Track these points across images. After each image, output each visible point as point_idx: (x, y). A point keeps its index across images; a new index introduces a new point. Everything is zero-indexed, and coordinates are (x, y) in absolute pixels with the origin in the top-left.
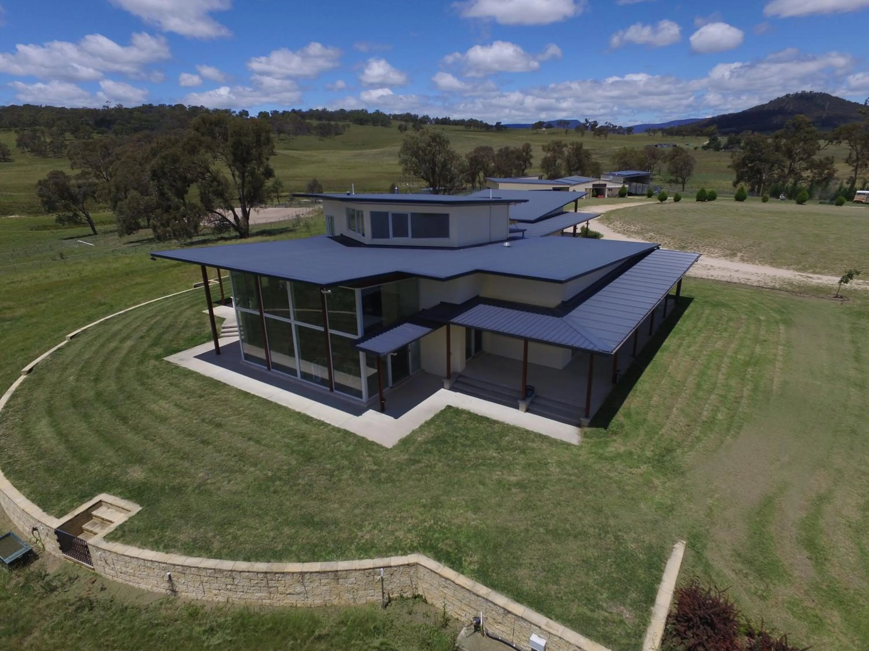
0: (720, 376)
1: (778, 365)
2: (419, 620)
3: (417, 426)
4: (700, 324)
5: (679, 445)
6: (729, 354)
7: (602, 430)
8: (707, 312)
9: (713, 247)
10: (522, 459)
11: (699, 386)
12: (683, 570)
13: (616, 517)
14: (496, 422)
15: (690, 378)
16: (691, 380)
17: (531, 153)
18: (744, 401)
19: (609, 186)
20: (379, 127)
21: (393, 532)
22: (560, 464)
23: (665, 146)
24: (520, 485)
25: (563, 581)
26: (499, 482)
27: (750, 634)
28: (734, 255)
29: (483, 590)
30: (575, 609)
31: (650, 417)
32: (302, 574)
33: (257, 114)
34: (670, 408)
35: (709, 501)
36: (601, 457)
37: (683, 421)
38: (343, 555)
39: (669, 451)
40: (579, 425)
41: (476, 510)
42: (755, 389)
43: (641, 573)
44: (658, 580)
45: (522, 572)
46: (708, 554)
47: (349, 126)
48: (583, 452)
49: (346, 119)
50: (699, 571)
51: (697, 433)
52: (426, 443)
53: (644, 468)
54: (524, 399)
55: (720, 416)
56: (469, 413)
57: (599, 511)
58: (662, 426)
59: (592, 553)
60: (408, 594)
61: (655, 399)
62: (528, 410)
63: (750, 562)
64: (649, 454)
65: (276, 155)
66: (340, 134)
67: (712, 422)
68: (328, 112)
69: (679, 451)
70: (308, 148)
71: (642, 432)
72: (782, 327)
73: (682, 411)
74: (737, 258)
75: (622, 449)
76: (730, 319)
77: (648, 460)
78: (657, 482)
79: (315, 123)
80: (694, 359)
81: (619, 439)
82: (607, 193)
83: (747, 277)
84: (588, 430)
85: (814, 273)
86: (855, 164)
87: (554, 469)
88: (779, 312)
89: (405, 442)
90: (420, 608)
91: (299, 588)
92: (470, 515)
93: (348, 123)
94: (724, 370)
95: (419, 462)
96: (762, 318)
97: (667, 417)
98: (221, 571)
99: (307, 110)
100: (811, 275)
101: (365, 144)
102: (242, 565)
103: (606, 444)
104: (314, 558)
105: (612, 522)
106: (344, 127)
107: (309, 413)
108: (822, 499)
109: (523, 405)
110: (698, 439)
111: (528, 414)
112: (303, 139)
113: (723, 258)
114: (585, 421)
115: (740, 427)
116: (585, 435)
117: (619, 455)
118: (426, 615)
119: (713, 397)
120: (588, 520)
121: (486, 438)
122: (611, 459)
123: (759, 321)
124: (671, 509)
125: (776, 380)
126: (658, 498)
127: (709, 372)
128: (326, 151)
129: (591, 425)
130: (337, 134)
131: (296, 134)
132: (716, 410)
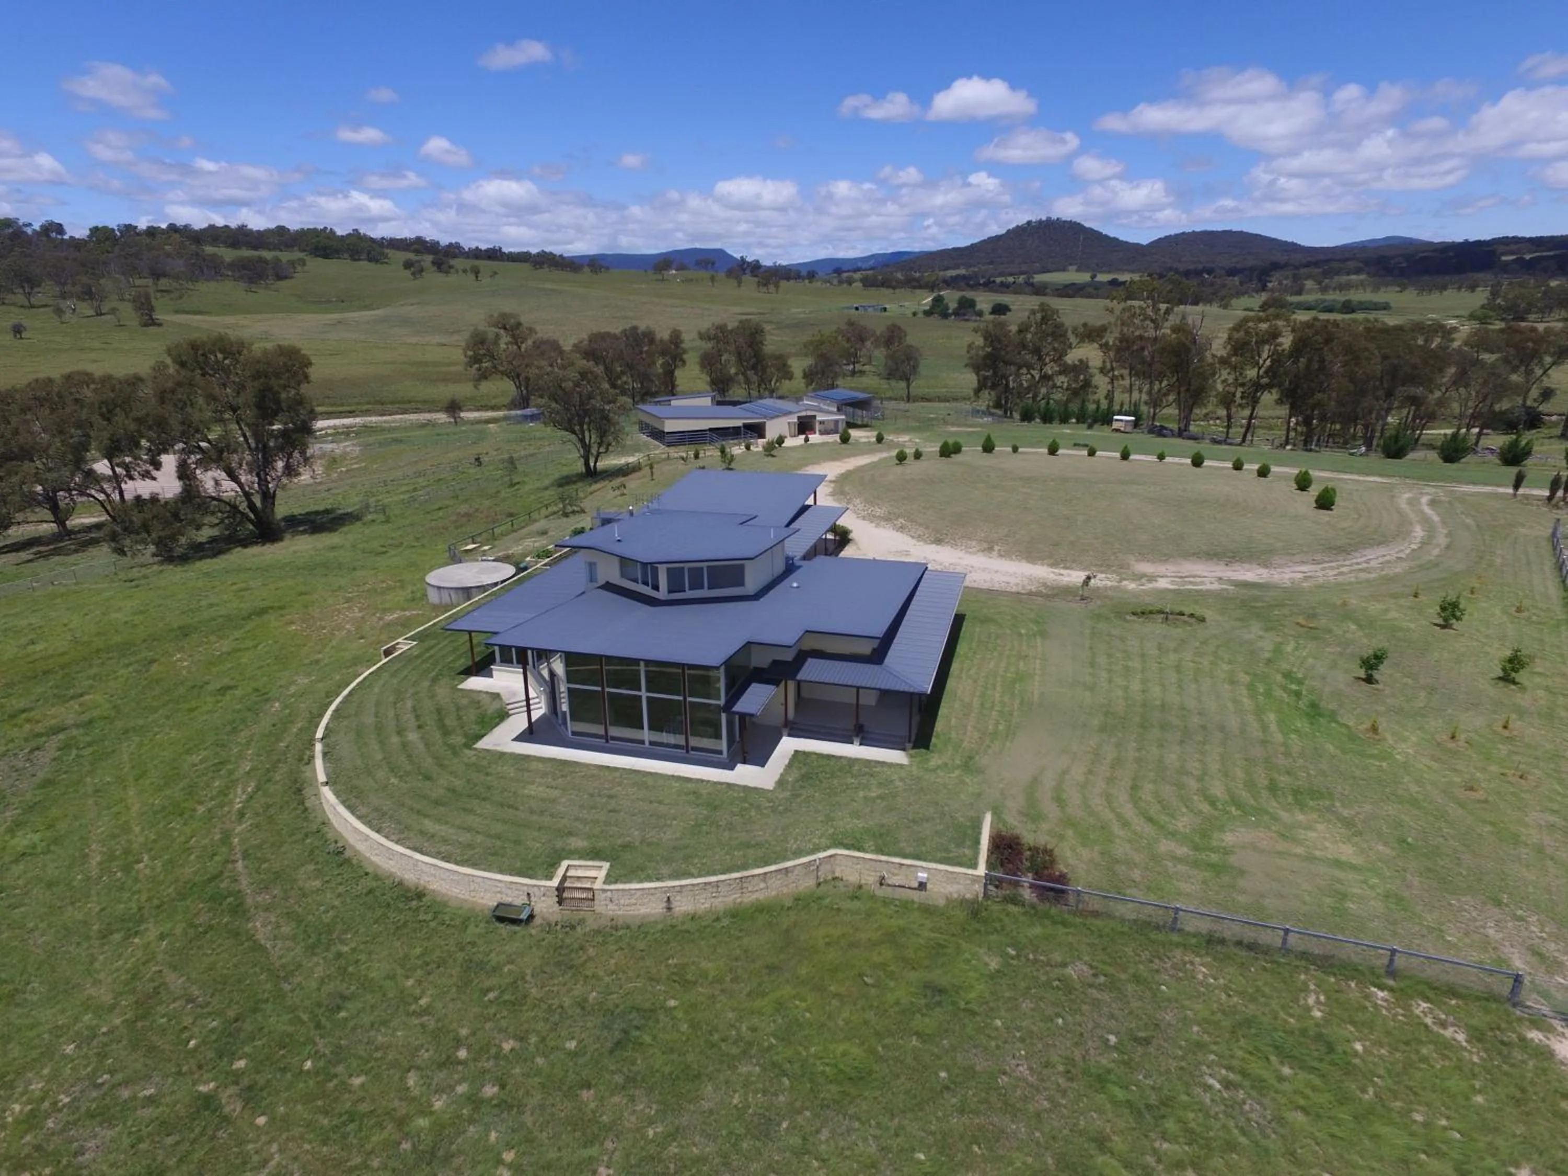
0: (997, 695)
1: (1037, 678)
2: (843, 889)
3: (781, 771)
4: (974, 645)
5: (977, 753)
6: (1001, 672)
7: (923, 750)
8: (977, 630)
9: (970, 539)
10: (873, 781)
11: (982, 705)
12: (992, 827)
13: (947, 805)
14: (841, 757)
15: (975, 700)
16: (976, 703)
17: (683, 345)
18: (1015, 713)
19: (820, 417)
20: (364, 264)
21: (810, 841)
22: (901, 779)
23: (870, 310)
24: (879, 797)
25: (928, 844)
26: (865, 797)
27: (1030, 849)
28: (991, 549)
29: (883, 858)
30: (939, 855)
31: (953, 735)
32: (765, 874)
33: (88, 232)
34: (965, 726)
35: (1001, 786)
36: (927, 770)
37: (976, 735)
38: (785, 859)
39: (971, 758)
40: (904, 750)
41: (858, 818)
42: (1022, 703)
43: (970, 832)
44: (980, 833)
45: (902, 845)
46: (1003, 816)
47: (303, 263)
48: (914, 768)
49: (292, 246)
50: (1000, 826)
51: (987, 742)
52: (797, 781)
53: (957, 772)
54: (857, 736)
55: (1001, 727)
56: (816, 754)
57: (937, 804)
58: (962, 741)
59: (939, 827)
60: (830, 877)
61: (953, 721)
62: (861, 744)
63: (1027, 815)
64: (958, 762)
65: (160, 325)
66: (286, 278)
67: (995, 734)
68: (251, 230)
69: (977, 758)
70: (229, 308)
71: (950, 748)
72: (1039, 640)
73: (974, 727)
74: (995, 553)
75: (940, 762)
76: (998, 637)
77: (958, 767)
78: (967, 780)
79: (228, 254)
80: (975, 681)
81: (936, 755)
82: (817, 427)
83: (1006, 579)
84: (913, 752)
85: (1066, 568)
86: (1110, 374)
87: (898, 783)
88: (1037, 622)
89: (781, 783)
90: (840, 884)
91: (762, 885)
92: (855, 821)
93: (301, 255)
94: (999, 688)
95: (800, 795)
96: (1023, 631)
97: (965, 734)
98: (710, 883)
99: (204, 225)
100: (1062, 571)
101: (344, 301)
102: (723, 877)
103: (928, 760)
104: (767, 864)
105: (946, 809)
106: (292, 263)
107: (682, 774)
108: (1065, 772)
109: (856, 741)
110: (989, 747)
111: (863, 747)
112: (207, 289)
113: (980, 554)
114: (909, 745)
115: (1014, 734)
116: (911, 756)
117: (938, 767)
118: (846, 886)
119: (994, 713)
120: (932, 810)
121: (840, 770)
122: (934, 770)
123: (1020, 635)
124: (979, 795)
125: (1036, 692)
126: (970, 789)
127: (989, 692)
128: (270, 316)
129: (914, 747)
130: (280, 277)
131: (193, 278)
132: (997, 723)
